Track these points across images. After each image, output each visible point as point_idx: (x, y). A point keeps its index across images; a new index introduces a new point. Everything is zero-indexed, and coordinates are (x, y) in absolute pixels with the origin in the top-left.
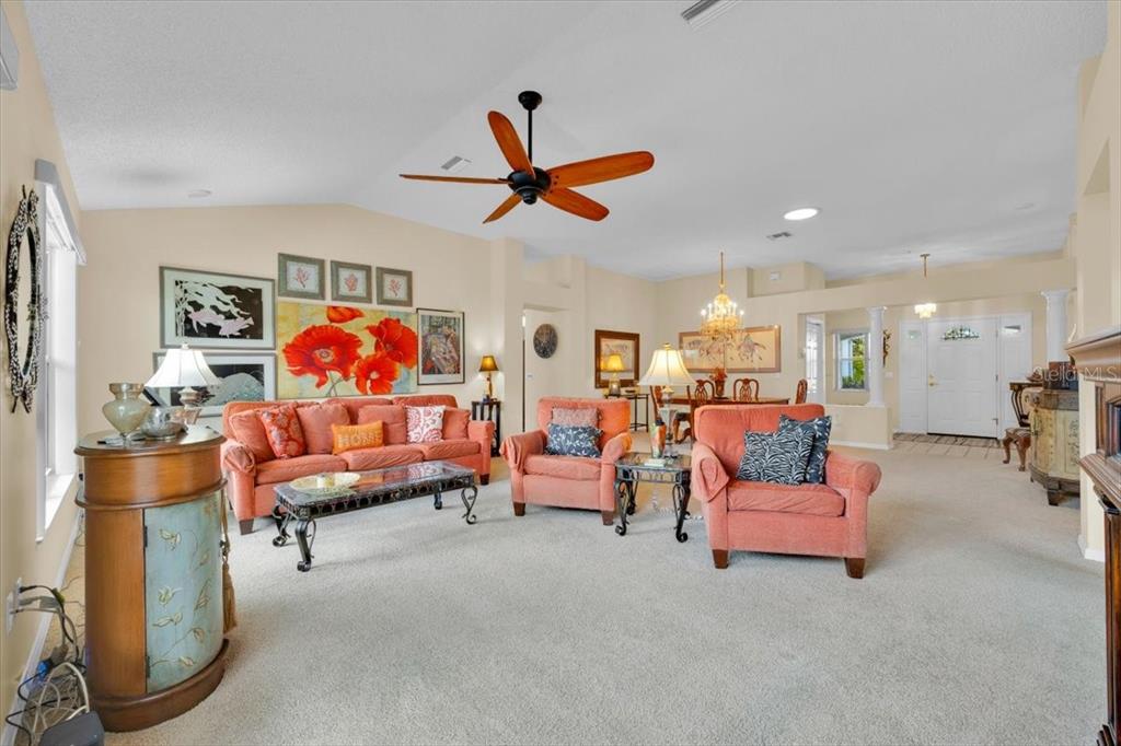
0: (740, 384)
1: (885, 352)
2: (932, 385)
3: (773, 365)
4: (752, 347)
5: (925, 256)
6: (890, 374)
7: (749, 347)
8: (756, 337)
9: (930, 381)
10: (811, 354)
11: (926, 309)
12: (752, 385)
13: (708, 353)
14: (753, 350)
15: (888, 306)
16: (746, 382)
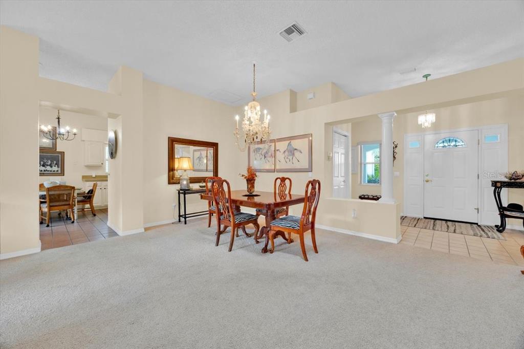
0: (279, 181)
1: (394, 157)
2: (427, 181)
3: (306, 166)
4: (292, 151)
5: (426, 76)
6: (397, 173)
7: (291, 152)
8: (296, 144)
9: (427, 178)
10: (339, 158)
11: (427, 119)
12: (287, 182)
13: (265, 157)
14: (293, 154)
15: (396, 112)
16: (283, 180)
